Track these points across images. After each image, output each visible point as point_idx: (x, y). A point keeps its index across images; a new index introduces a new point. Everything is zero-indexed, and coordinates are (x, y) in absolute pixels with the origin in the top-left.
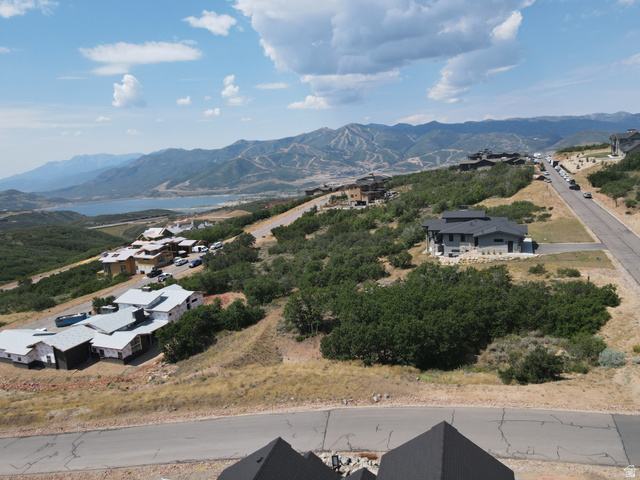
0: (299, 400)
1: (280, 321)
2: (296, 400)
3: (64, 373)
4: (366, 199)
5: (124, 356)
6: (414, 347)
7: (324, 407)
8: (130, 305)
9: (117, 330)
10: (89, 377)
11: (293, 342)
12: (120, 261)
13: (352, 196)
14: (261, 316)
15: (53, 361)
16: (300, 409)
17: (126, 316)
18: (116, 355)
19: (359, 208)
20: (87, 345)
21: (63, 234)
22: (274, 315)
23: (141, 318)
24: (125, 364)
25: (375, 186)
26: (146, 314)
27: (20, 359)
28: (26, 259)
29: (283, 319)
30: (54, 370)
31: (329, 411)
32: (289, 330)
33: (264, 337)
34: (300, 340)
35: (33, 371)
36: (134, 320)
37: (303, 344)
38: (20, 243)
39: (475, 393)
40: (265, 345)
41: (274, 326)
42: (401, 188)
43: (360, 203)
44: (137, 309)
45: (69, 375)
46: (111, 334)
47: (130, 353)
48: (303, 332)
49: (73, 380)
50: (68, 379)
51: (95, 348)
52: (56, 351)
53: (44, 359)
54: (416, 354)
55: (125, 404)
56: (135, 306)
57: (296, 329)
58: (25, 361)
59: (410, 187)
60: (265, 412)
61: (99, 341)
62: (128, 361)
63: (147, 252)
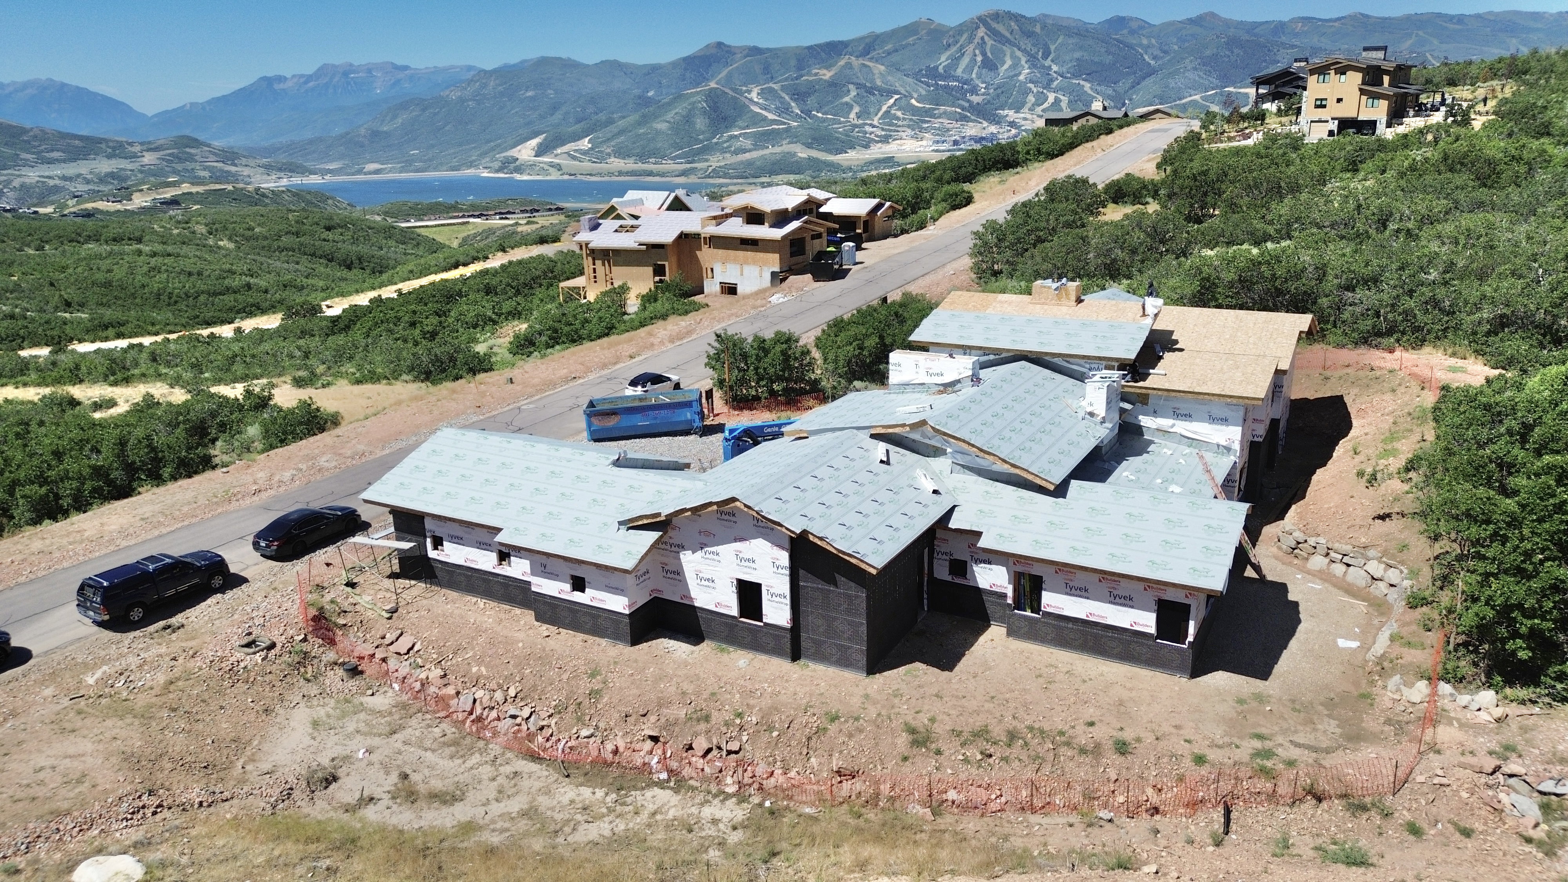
12: (650, 247)
24: (1196, 672)
30: (786, 662)
38: (227, 243)
43: (1345, 125)
46: (1060, 491)
63: (754, 217)
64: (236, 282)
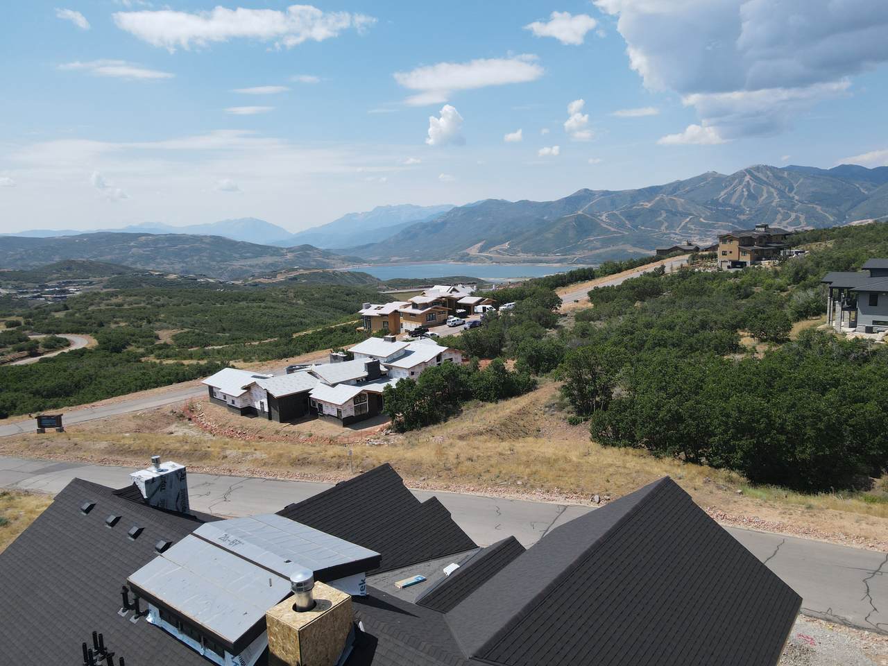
0: (527, 487)
1: (554, 396)
2: (524, 485)
3: (275, 424)
4: (746, 259)
5: (344, 416)
6: (746, 442)
7: (561, 501)
8: (366, 355)
9: (342, 383)
10: (300, 433)
11: (564, 424)
12: (383, 315)
13: (724, 253)
14: (531, 387)
15: (266, 409)
16: (525, 497)
17: (357, 369)
18: (335, 413)
19: (732, 271)
20: (305, 395)
21: (347, 295)
22: (549, 389)
23: (375, 371)
24: (345, 426)
25: (767, 239)
26: (382, 368)
27: (233, 402)
28: (304, 320)
29: (558, 394)
30: (267, 420)
31: (566, 507)
32: (561, 407)
33: (523, 413)
34: (574, 423)
35: (245, 418)
36: (366, 374)
37: (577, 429)
38: (301, 302)
39: (837, 522)
40: (521, 423)
41: (544, 401)
42: (814, 246)
43: (735, 264)
44: (371, 360)
45: (279, 428)
46: (334, 385)
47: (353, 413)
48: (580, 413)
49: (282, 434)
50: (277, 432)
51: (314, 401)
52: (269, 396)
53: (258, 406)
54: (747, 455)
55: (305, 456)
56: (371, 357)
57: (570, 408)
58: (238, 404)
59: (830, 244)
60: (473, 494)
61: (320, 393)
62: (348, 422)
63: (415, 306)
64: (296, 320)
